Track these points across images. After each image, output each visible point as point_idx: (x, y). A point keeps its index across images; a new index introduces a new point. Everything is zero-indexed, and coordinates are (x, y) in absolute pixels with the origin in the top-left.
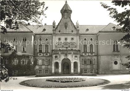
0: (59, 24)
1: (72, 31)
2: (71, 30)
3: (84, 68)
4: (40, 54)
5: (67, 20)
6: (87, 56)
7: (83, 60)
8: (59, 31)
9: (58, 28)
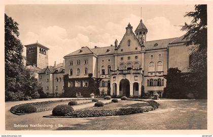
2: (135, 47)
4: (103, 76)
6: (153, 76)
8: (122, 50)
9: (121, 47)
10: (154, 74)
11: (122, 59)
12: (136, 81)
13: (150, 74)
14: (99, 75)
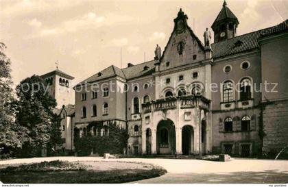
0: (166, 48)
1: (195, 57)
2: (192, 55)
3: (225, 142)
4: (135, 117)
5: (183, 34)
6: (231, 110)
7: (221, 120)
8: (168, 64)
9: (165, 58)
10: (233, 106)
11: (168, 81)
12: (189, 123)
13: (223, 107)
14: (129, 115)
